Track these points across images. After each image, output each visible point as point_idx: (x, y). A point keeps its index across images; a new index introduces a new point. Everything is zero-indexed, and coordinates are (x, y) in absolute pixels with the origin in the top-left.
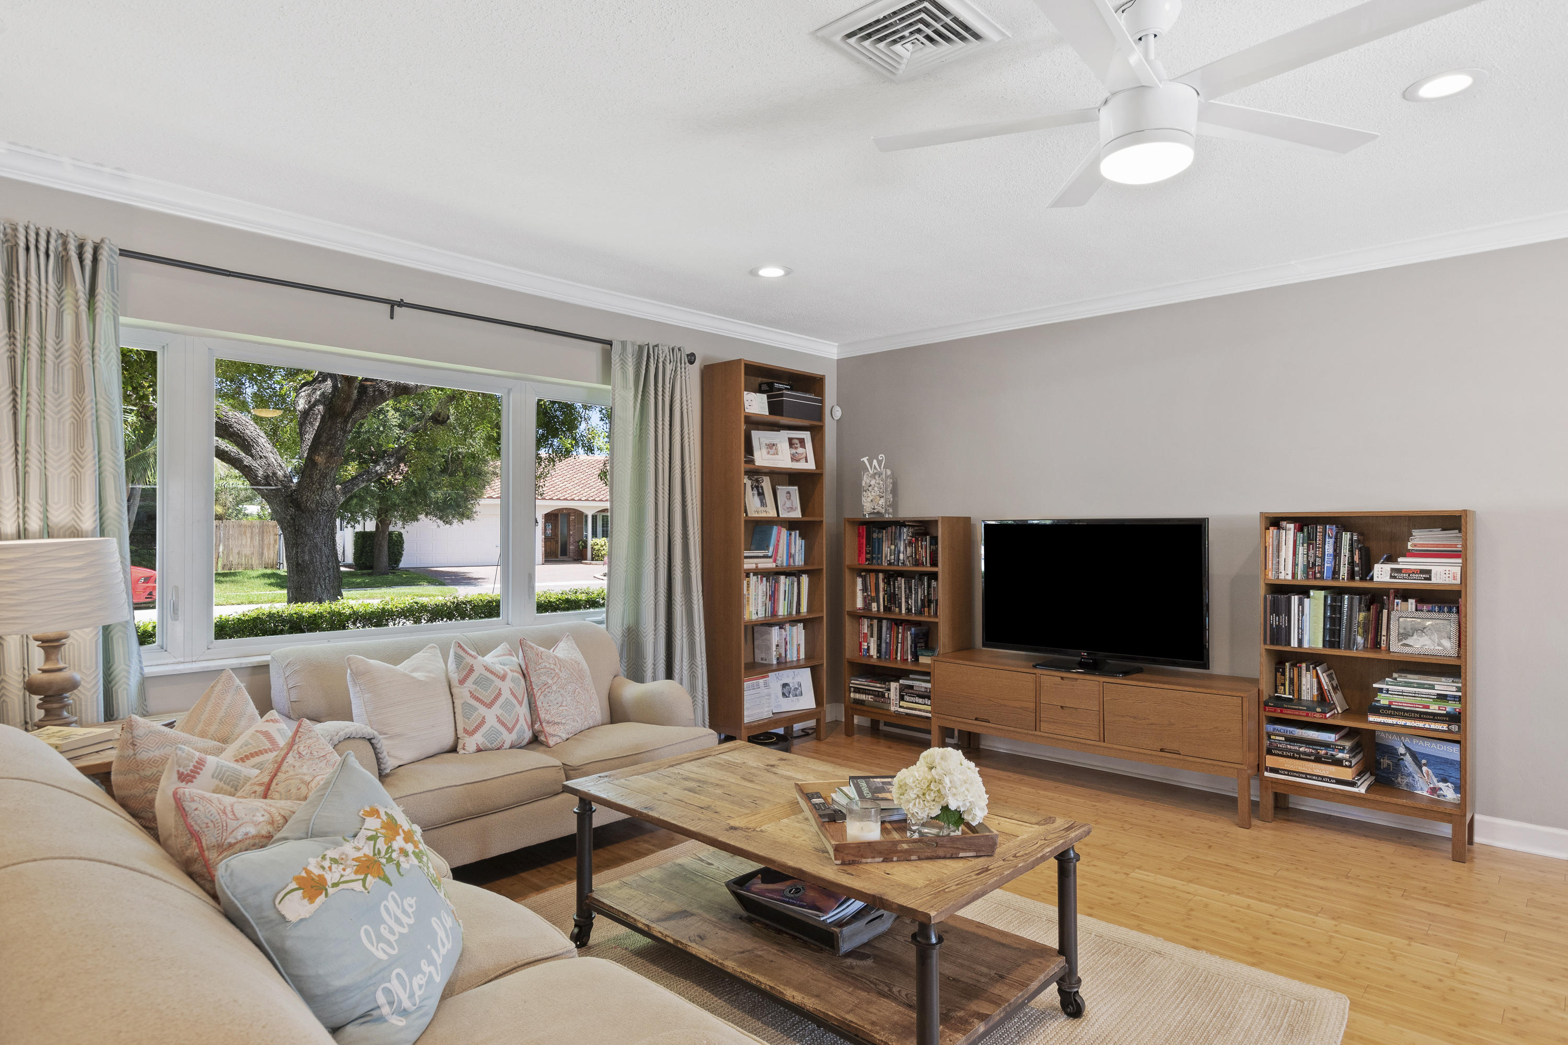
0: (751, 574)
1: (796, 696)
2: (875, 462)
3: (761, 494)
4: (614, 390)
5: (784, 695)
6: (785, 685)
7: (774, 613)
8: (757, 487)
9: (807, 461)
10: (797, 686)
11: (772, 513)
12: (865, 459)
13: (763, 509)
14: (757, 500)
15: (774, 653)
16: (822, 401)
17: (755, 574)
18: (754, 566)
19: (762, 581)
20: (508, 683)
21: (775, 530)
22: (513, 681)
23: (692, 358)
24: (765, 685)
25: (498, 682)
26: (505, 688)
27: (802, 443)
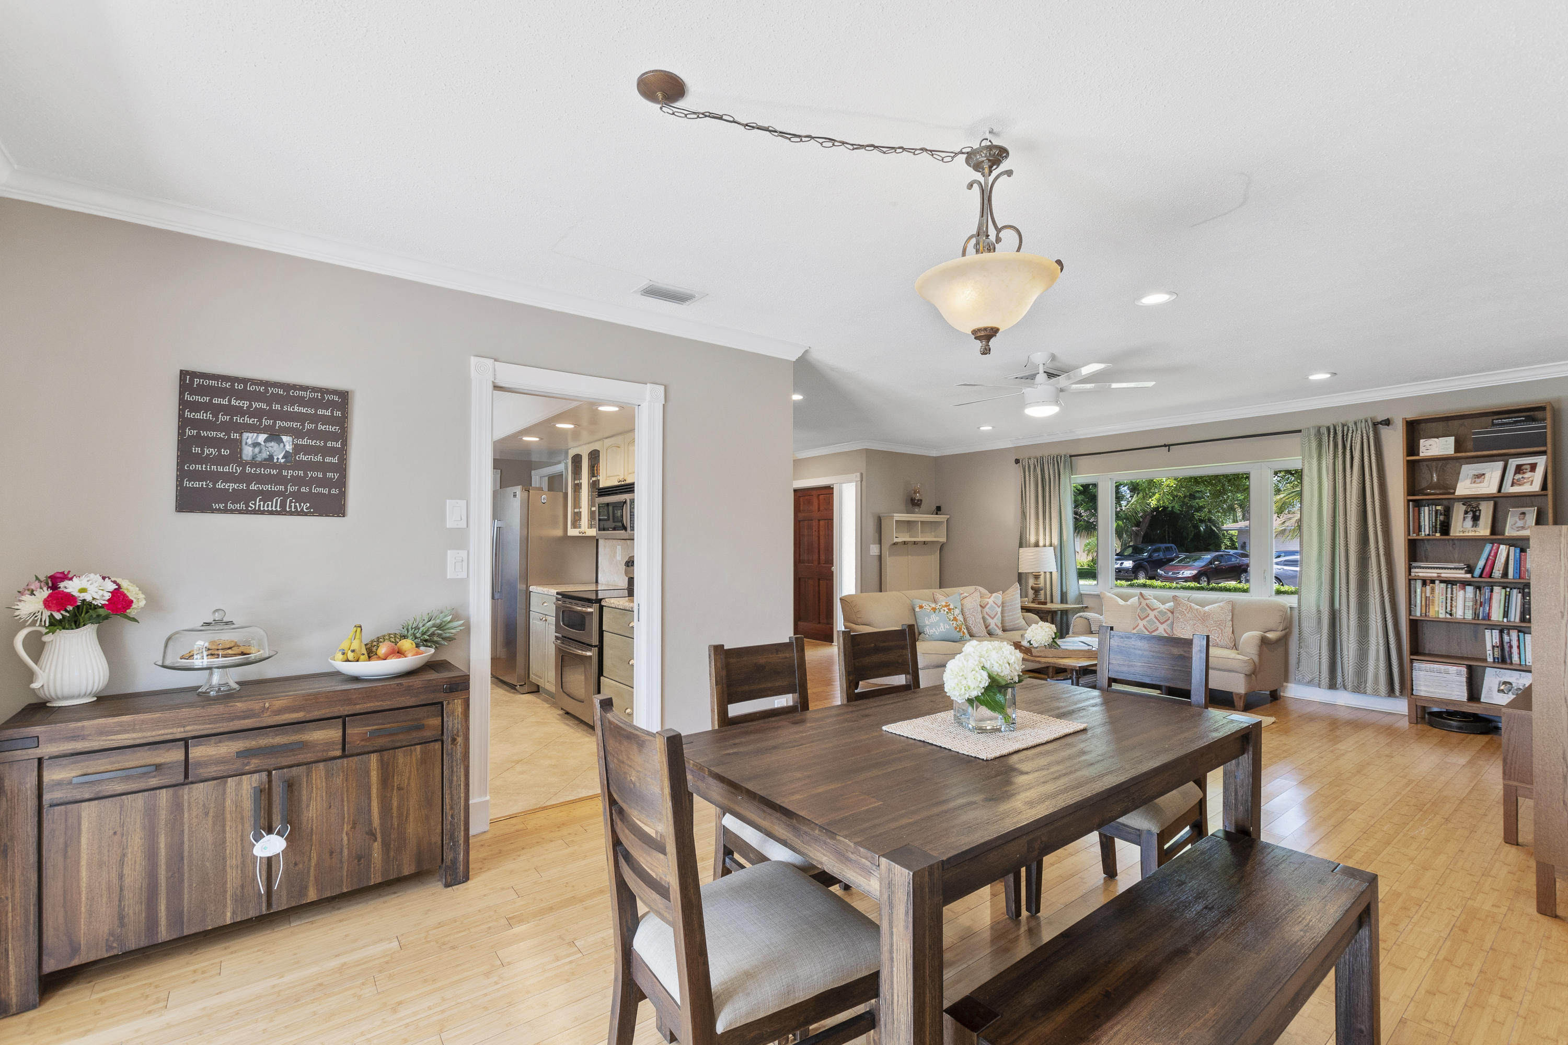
0: (1437, 582)
3: (1476, 519)
4: (1303, 459)
5: (1501, 690)
6: (1505, 683)
7: (1487, 617)
10: (1521, 687)
13: (1474, 529)
15: (1489, 652)
16: (1546, 427)
17: (1442, 582)
18: (1435, 575)
19: (1464, 589)
20: (1155, 612)
21: (1488, 547)
22: (1159, 612)
23: (1387, 422)
24: (1459, 674)
25: (1149, 611)
26: (1152, 615)
27: (1533, 467)
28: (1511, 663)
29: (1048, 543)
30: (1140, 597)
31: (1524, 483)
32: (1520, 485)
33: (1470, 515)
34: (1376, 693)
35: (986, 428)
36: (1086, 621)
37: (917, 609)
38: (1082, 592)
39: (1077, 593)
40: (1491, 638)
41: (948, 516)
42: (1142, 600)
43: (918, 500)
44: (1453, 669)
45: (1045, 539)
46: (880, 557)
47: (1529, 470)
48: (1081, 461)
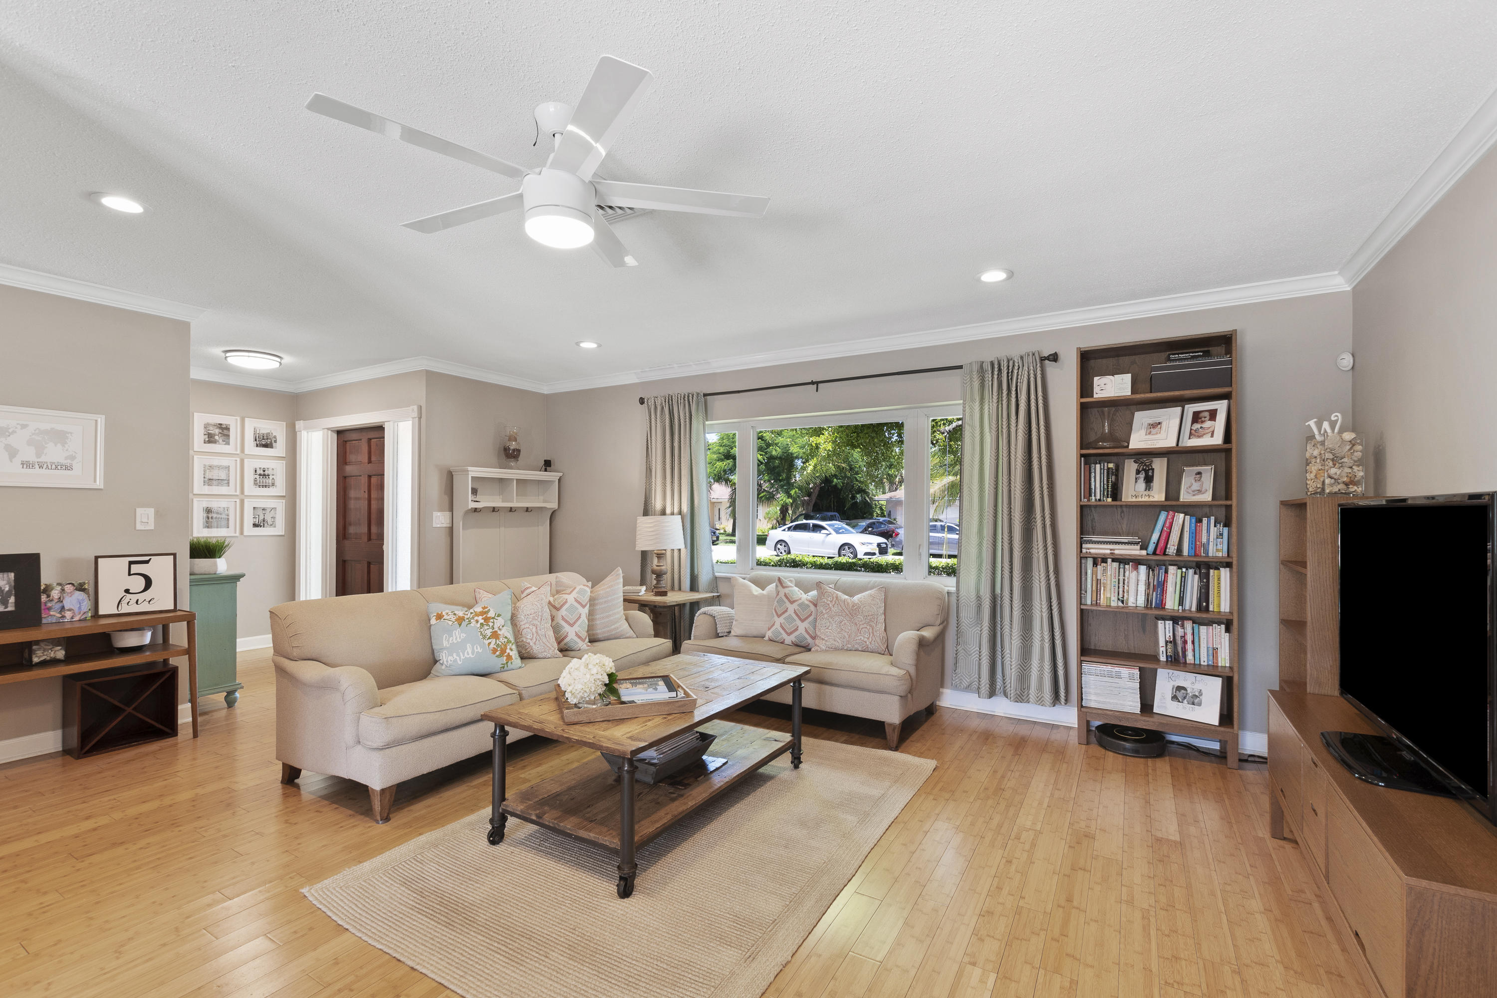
0: (1109, 561)
1: (1193, 704)
2: (1326, 425)
3: (1149, 480)
4: (964, 404)
5: (1174, 698)
6: (1179, 688)
7: (1161, 605)
8: (1146, 472)
9: (1212, 436)
10: (1197, 694)
11: (1158, 495)
12: (1312, 423)
13: (1147, 493)
14: (1142, 485)
15: (1162, 650)
16: (1231, 362)
17: (1114, 560)
18: (1108, 552)
19: (1136, 569)
20: (795, 606)
21: (1163, 515)
22: (799, 605)
23: (1054, 358)
24: (1131, 678)
25: (788, 604)
26: (791, 608)
27: (1213, 414)
28: (1185, 663)
29: (676, 510)
30: (779, 584)
31: (1204, 434)
32: (1199, 437)
33: (1142, 476)
34: (1040, 701)
35: (589, 345)
36: (711, 619)
37: (433, 621)
38: (717, 574)
39: (710, 576)
40: (1164, 630)
41: (561, 474)
42: (780, 588)
43: (514, 450)
44: (1125, 672)
45: (673, 504)
46: (451, 530)
47: (1208, 418)
48: (717, 403)
